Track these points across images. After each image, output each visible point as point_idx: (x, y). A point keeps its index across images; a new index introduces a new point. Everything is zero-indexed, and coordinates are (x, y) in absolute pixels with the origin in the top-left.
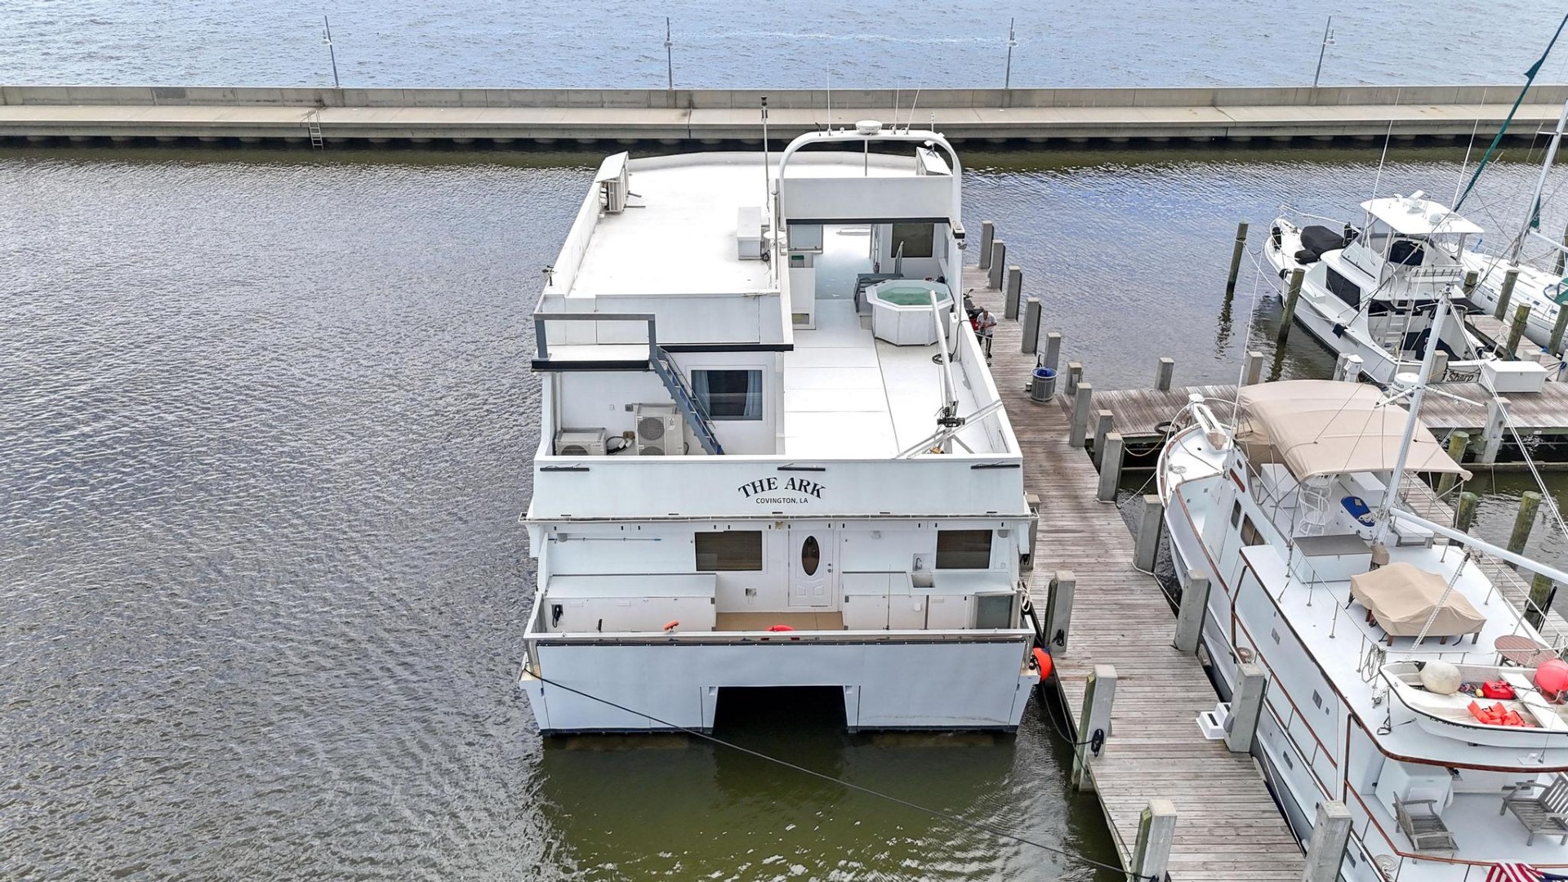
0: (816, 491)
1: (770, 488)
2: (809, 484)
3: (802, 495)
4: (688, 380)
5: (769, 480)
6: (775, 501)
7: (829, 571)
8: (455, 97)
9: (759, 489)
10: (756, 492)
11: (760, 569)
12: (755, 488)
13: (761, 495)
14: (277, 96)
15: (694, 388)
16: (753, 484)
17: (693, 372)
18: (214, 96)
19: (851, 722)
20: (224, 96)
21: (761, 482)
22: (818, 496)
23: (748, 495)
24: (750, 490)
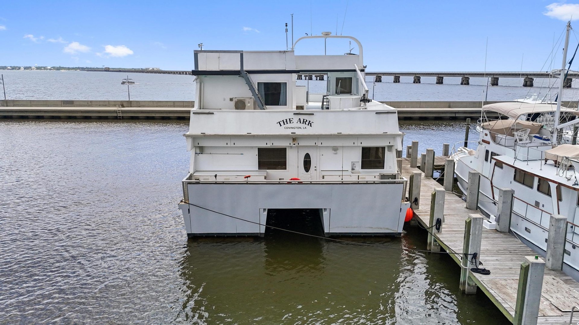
0: (310, 124)
1: (290, 123)
2: (307, 121)
3: (304, 125)
4: (256, 87)
5: (290, 119)
6: (292, 128)
7: (315, 170)
8: (172, 104)
9: (286, 123)
10: (284, 124)
11: (286, 169)
12: (284, 122)
13: (286, 125)
14: (107, 104)
15: (258, 90)
16: (283, 121)
17: (258, 83)
18: (84, 103)
19: (326, 231)
20: (88, 103)
21: (286, 120)
22: (311, 126)
23: (281, 126)
24: (282, 123)
